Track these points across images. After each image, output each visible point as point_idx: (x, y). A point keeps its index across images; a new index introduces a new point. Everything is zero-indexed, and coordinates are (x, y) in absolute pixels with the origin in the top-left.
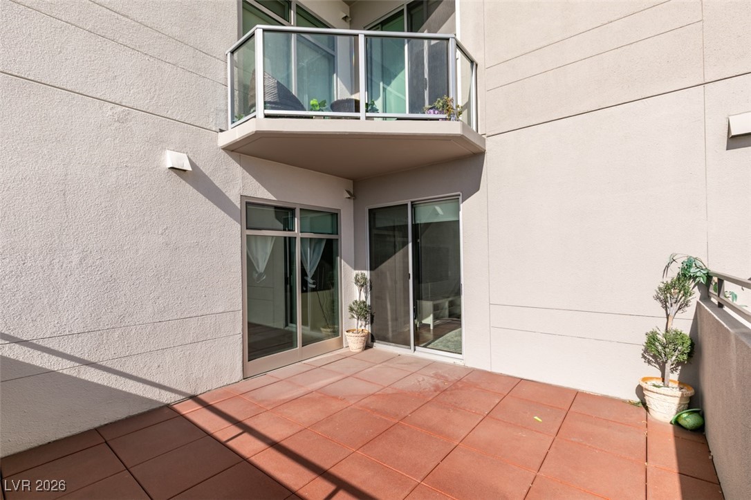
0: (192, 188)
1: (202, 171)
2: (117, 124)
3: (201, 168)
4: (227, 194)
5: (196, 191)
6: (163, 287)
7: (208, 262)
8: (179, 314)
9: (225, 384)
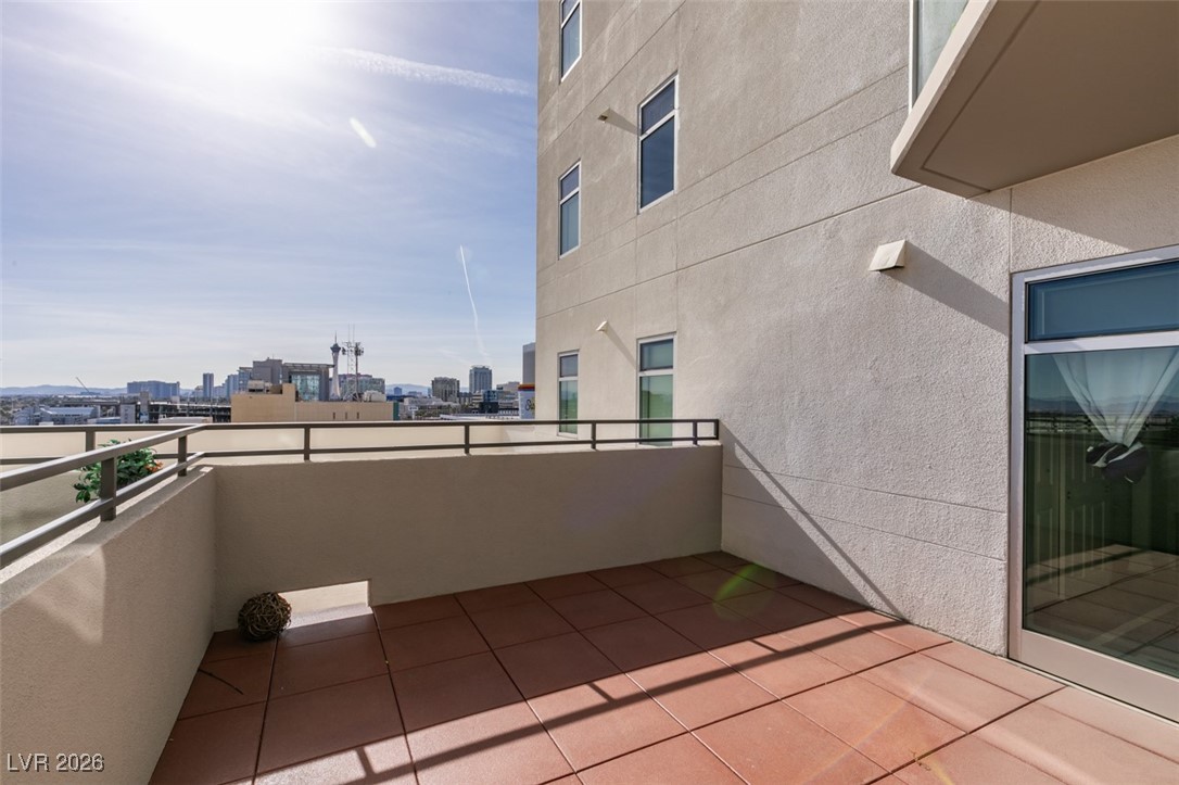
0: (912, 289)
1: (929, 256)
2: (829, 242)
3: (928, 252)
4: (976, 281)
5: (917, 293)
6: (871, 441)
7: (936, 409)
8: (890, 486)
9: (964, 639)
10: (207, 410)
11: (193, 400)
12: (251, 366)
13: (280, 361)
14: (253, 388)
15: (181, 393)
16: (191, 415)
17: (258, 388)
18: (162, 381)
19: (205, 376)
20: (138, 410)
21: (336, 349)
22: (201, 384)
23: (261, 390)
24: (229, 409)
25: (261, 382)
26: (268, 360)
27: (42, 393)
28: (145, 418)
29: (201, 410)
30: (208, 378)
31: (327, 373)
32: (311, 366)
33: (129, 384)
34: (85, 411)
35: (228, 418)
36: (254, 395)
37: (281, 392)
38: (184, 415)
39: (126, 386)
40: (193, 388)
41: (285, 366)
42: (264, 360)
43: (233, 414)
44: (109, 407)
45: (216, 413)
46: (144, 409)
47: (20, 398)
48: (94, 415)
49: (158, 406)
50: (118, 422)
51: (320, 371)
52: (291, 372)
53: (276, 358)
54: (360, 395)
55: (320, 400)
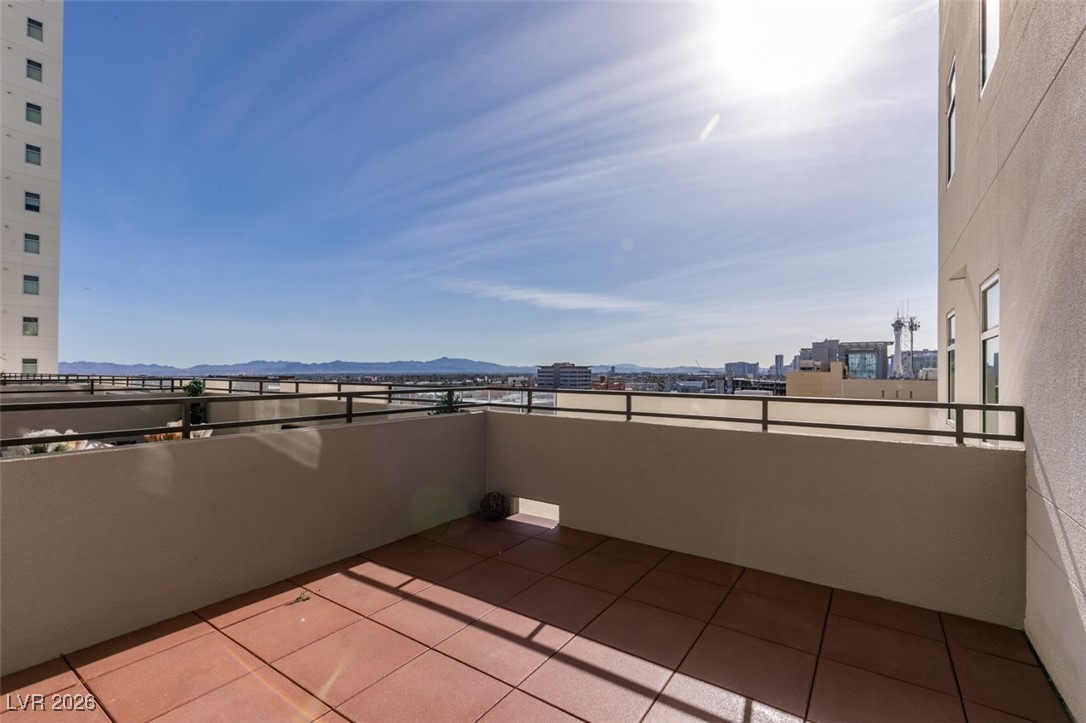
10: (772, 385)
11: (769, 377)
12: (811, 347)
13: (837, 341)
14: (804, 366)
15: (760, 371)
16: (761, 389)
17: (809, 366)
18: (747, 361)
19: (777, 357)
20: (725, 384)
21: (898, 326)
22: (774, 364)
23: (810, 369)
24: (784, 385)
25: (811, 361)
26: (826, 341)
27: (680, 371)
28: (730, 390)
29: (768, 385)
30: (779, 359)
31: (885, 351)
32: (867, 344)
33: (726, 365)
34: (699, 384)
35: (783, 392)
36: (806, 373)
37: (829, 370)
38: (756, 389)
39: (724, 366)
40: (768, 367)
41: (842, 345)
42: (822, 341)
43: (787, 388)
44: (712, 381)
45: (779, 388)
46: (730, 383)
47: (670, 375)
48: (703, 387)
49: (738, 381)
50: (714, 392)
51: (878, 349)
52: (846, 351)
53: (833, 339)
54: (916, 372)
55: (878, 378)
